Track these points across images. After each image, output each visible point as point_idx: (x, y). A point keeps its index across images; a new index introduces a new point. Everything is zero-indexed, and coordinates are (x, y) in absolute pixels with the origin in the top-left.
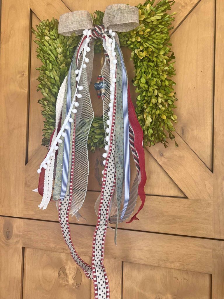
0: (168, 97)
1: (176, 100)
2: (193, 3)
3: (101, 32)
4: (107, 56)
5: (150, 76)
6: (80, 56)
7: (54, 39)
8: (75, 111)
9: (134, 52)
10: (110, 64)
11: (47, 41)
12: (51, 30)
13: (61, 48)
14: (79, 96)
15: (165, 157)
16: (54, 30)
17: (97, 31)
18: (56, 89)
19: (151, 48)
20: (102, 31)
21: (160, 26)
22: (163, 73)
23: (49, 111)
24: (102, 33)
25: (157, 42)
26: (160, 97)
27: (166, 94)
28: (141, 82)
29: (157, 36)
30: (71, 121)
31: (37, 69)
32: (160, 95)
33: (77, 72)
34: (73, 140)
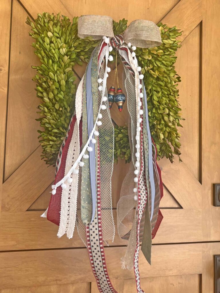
0: (177, 116)
1: (184, 120)
2: (185, 35)
3: (119, 42)
4: (131, 69)
5: (160, 94)
6: (102, 64)
7: (58, 38)
8: (100, 123)
9: (145, 69)
10: (135, 79)
11: (48, 37)
12: (55, 26)
13: (66, 48)
14: (104, 107)
15: (164, 171)
16: (58, 27)
17: (115, 41)
18: (61, 95)
19: (162, 68)
20: (121, 42)
21: (170, 50)
22: (174, 94)
23: (50, 119)
24: (120, 45)
25: (167, 64)
26: (171, 115)
27: (176, 113)
28: (153, 99)
29: (166, 58)
30: (97, 134)
31: (33, 67)
32: (171, 113)
33: (100, 81)
34: (98, 156)
